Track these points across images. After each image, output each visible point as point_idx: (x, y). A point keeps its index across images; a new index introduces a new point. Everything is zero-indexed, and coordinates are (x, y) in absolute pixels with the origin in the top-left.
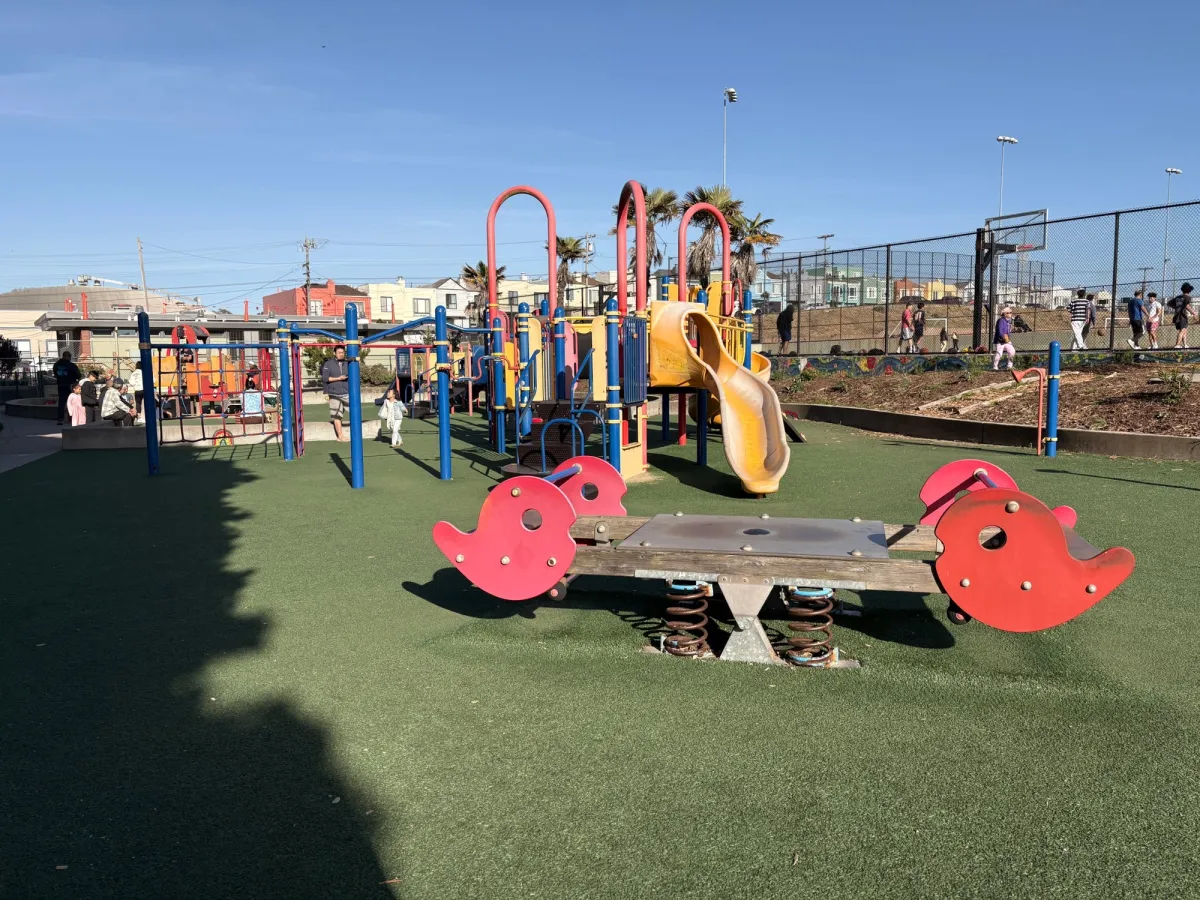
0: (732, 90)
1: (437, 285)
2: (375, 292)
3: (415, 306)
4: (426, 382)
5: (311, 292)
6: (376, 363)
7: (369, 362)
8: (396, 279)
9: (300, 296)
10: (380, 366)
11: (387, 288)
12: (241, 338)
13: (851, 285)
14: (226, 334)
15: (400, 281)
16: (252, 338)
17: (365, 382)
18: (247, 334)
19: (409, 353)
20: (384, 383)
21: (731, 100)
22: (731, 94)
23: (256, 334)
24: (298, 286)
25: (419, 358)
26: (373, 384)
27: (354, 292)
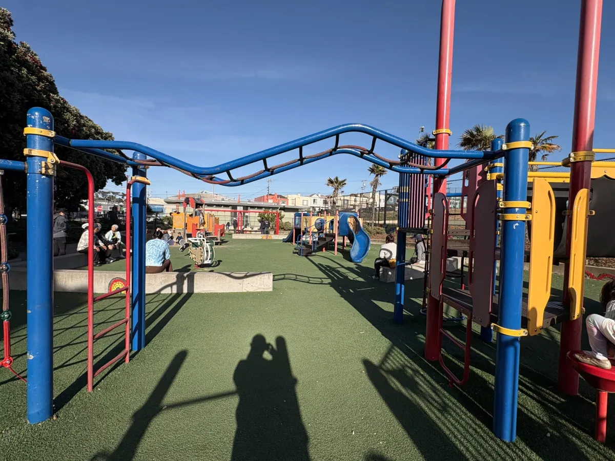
0: (423, 127)
1: (311, 196)
2: (290, 197)
3: (303, 203)
4: (309, 232)
5: (269, 197)
6: (287, 221)
7: (284, 221)
8: (297, 194)
9: (266, 198)
10: (288, 222)
11: (294, 196)
12: (236, 209)
13: (456, 202)
14: (230, 207)
15: (299, 194)
16: (240, 209)
17: (282, 229)
18: (238, 208)
19: (301, 216)
20: (289, 230)
21: (422, 131)
22: (422, 129)
23: (242, 207)
24: (266, 195)
25: (306, 219)
26: (285, 230)
27: (284, 197)
